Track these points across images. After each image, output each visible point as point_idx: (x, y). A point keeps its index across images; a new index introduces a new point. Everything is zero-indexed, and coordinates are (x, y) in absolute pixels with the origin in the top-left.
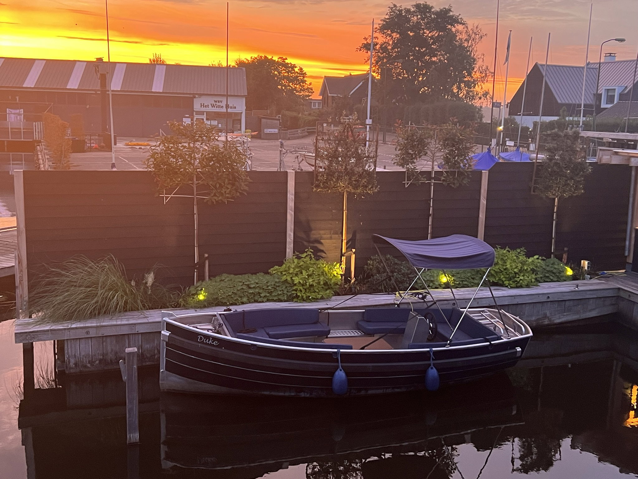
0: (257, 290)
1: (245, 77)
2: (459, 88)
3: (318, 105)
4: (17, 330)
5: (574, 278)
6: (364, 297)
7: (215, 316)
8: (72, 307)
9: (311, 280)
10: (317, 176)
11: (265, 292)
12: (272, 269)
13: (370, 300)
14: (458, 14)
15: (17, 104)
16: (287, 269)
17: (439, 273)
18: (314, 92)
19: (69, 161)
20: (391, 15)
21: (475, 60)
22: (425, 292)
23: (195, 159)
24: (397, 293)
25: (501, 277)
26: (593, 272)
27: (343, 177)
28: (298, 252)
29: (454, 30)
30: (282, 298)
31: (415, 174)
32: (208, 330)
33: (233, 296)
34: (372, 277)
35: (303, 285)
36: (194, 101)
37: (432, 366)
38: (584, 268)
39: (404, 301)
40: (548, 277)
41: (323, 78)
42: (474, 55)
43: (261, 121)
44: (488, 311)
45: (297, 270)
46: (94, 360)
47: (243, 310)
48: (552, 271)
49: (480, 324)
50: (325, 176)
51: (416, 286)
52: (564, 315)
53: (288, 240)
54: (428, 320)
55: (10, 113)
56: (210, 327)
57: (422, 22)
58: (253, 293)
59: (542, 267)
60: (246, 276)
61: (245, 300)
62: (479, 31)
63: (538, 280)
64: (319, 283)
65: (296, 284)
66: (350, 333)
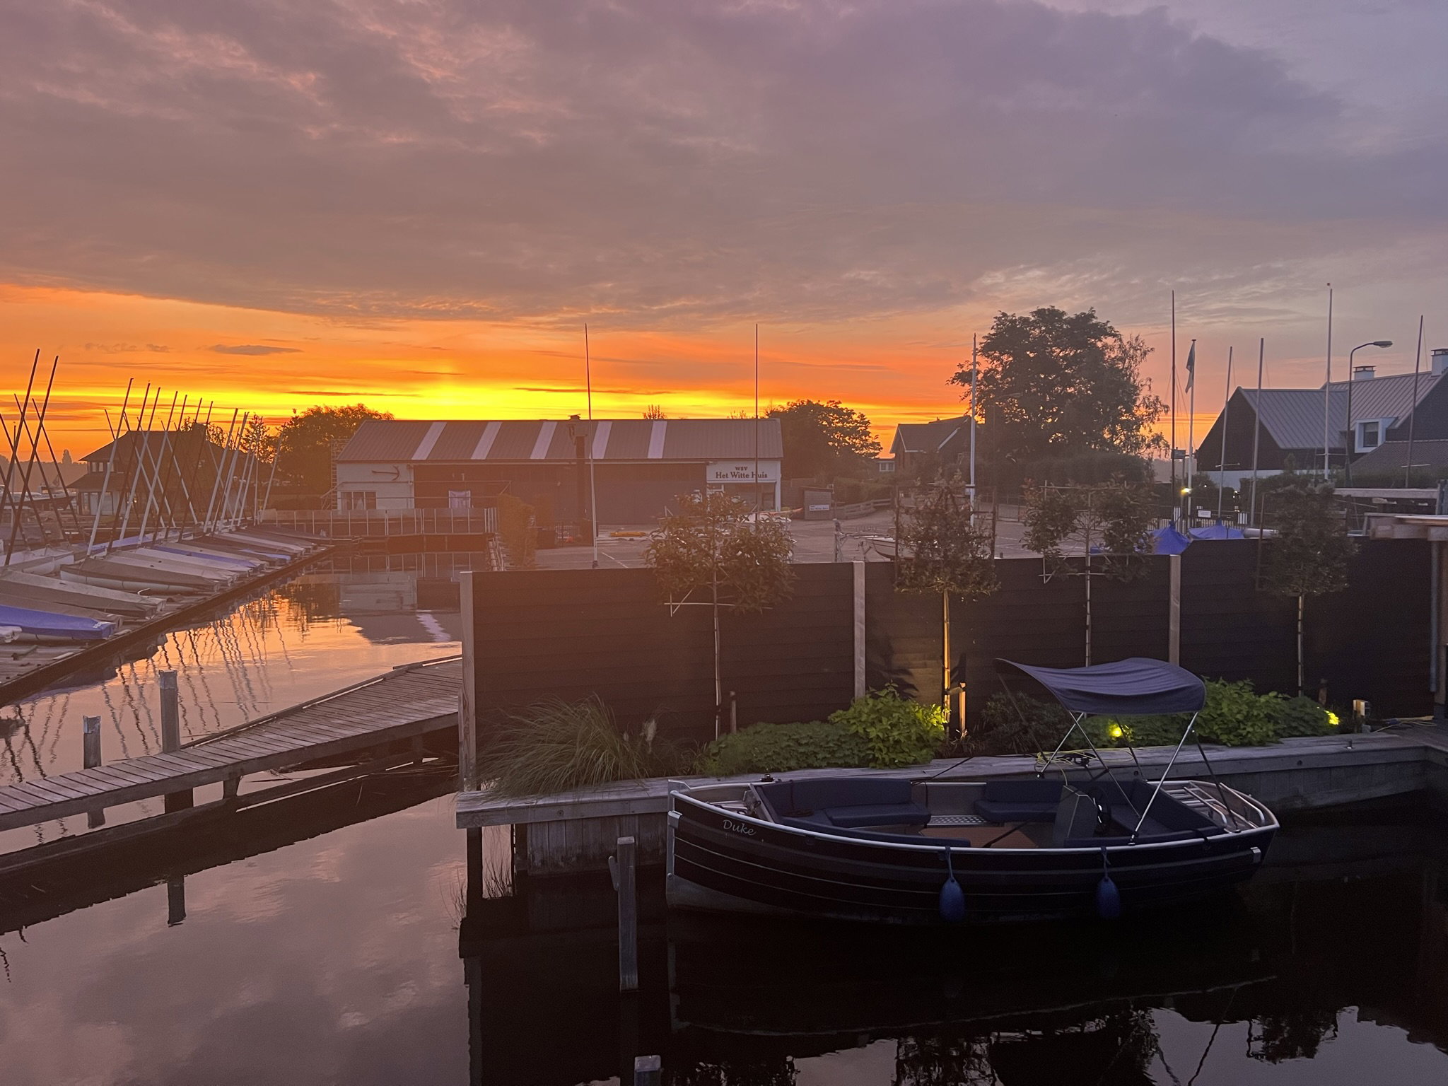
0: (811, 748)
1: (780, 432)
2: (1113, 432)
3: (889, 467)
4: (459, 808)
5: (1341, 729)
6: (984, 762)
7: (748, 788)
8: (539, 773)
9: (895, 733)
10: (900, 569)
11: (824, 751)
12: (833, 715)
13: (994, 765)
14: (1105, 322)
15: (463, 483)
16: (857, 715)
17: (1107, 722)
18: (882, 448)
19: (533, 560)
20: (998, 328)
21: (1136, 388)
22: (1086, 754)
23: (715, 548)
24: (1039, 755)
25: (1215, 728)
26: (1376, 719)
27: (942, 570)
28: (872, 687)
29: (1099, 344)
30: (851, 762)
31: (1058, 562)
32: (738, 811)
33: (774, 757)
34: (995, 728)
35: (883, 741)
36: (707, 469)
37: (1107, 877)
38: (1360, 712)
39: (1051, 768)
40: (1296, 728)
41: (895, 427)
42: (1135, 381)
43: (803, 494)
44: (1197, 784)
45: (873, 716)
46: (569, 855)
47: (791, 781)
48: (1302, 717)
49: (1185, 807)
50: (912, 569)
51: (1071, 745)
52: (1331, 793)
53: (857, 668)
54: (1094, 799)
55: (453, 496)
56: (741, 806)
57: (1048, 336)
58: (804, 753)
59: (1283, 711)
60: (794, 726)
61: (793, 763)
62: (1141, 345)
63: (1279, 734)
64: (909, 738)
65: (872, 739)
66: (963, 820)
